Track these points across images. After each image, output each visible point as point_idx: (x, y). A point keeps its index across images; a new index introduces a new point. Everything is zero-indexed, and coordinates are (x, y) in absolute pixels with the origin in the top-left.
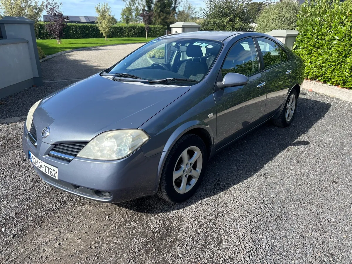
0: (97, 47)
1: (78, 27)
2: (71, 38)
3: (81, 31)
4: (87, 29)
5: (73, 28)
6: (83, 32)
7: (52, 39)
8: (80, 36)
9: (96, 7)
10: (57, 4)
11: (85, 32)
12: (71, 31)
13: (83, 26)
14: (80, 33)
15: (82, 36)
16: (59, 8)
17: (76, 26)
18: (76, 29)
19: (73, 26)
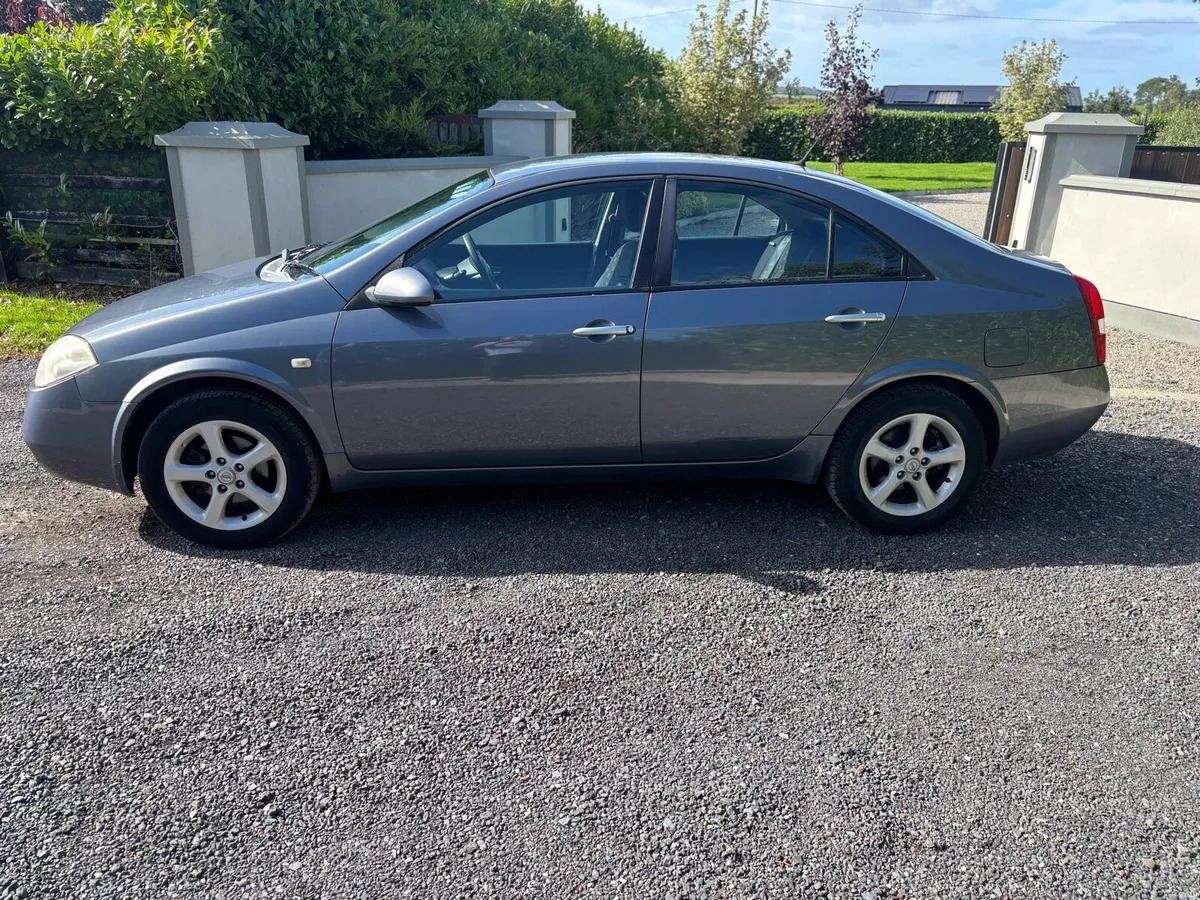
0: (940, 191)
1: (948, 123)
2: (915, 160)
3: (954, 139)
4: (979, 131)
5: (929, 128)
6: (961, 138)
7: (854, 160)
8: (946, 153)
9: (1007, 55)
10: (861, 55)
11: (967, 141)
12: (919, 136)
13: (967, 120)
14: (950, 143)
15: (954, 153)
16: (865, 67)
17: (942, 120)
18: (940, 130)
19: (933, 119)
